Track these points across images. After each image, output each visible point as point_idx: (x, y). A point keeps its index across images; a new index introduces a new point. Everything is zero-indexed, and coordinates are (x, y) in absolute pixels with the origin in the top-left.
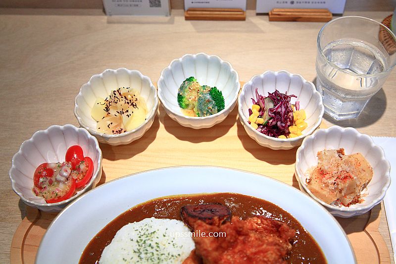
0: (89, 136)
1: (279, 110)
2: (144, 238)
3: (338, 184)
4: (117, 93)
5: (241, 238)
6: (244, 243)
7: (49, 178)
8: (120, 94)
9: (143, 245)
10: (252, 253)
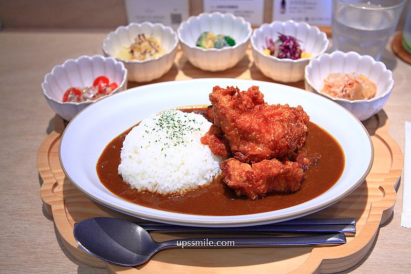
0: (116, 62)
1: (288, 44)
2: (166, 117)
3: (346, 91)
4: (142, 37)
5: (258, 106)
6: (260, 109)
7: (77, 96)
8: (144, 37)
9: (165, 120)
10: (268, 115)
